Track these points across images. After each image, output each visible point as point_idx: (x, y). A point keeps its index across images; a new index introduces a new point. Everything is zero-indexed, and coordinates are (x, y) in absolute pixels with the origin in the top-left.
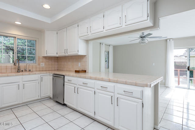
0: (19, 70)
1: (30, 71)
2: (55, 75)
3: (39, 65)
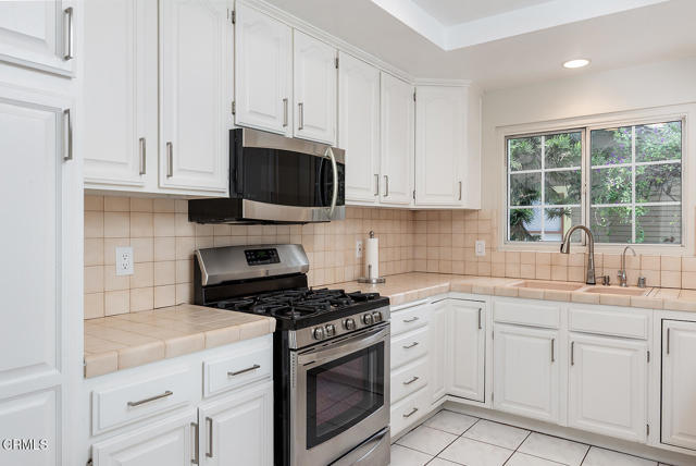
0: (592, 278)
1: (641, 282)
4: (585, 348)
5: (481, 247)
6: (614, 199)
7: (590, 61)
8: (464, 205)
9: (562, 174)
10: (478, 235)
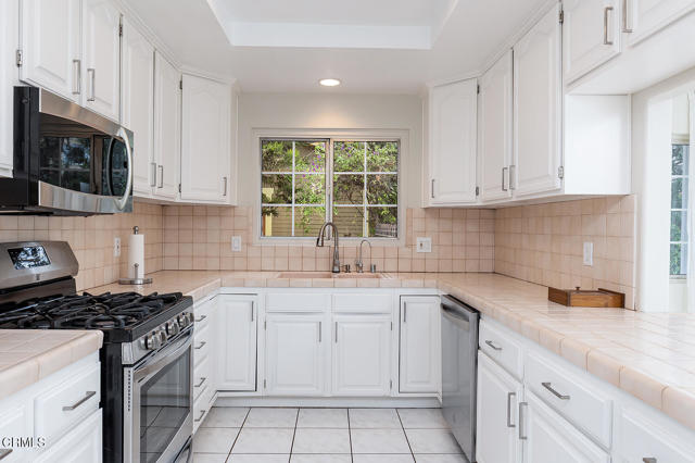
0: (337, 267)
1: (373, 269)
2: (449, 303)
3: (410, 245)
4: (346, 326)
5: (237, 242)
6: (315, 201)
7: (341, 81)
8: (227, 201)
9: (271, 177)
10: (235, 231)
